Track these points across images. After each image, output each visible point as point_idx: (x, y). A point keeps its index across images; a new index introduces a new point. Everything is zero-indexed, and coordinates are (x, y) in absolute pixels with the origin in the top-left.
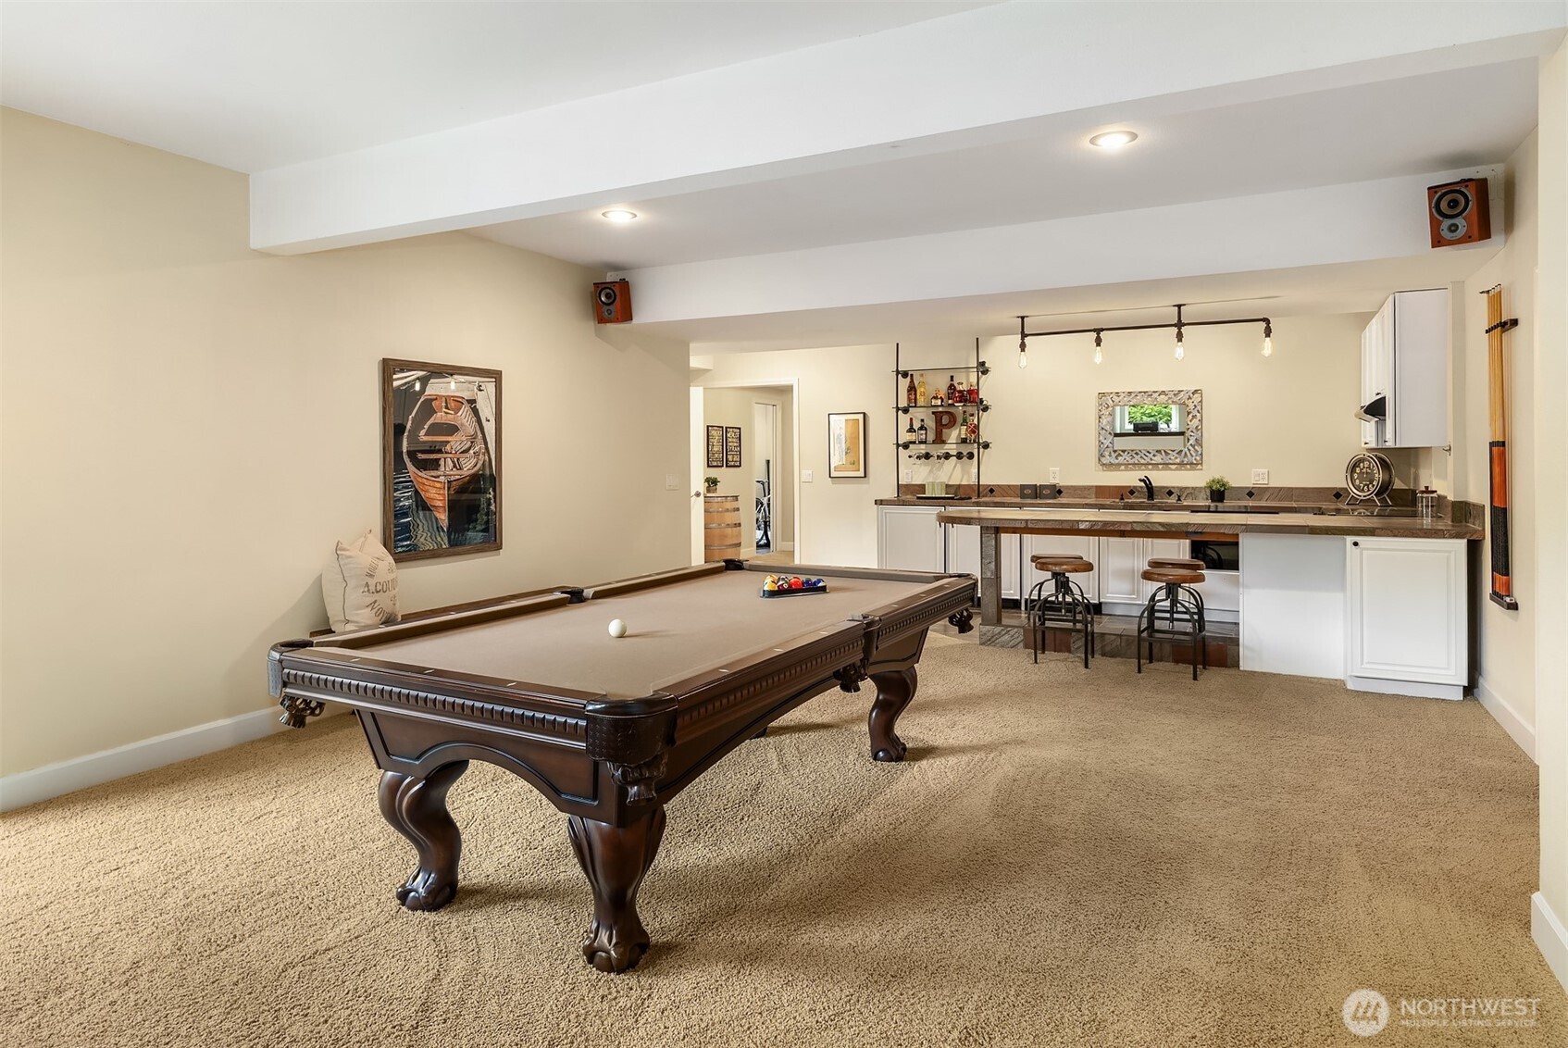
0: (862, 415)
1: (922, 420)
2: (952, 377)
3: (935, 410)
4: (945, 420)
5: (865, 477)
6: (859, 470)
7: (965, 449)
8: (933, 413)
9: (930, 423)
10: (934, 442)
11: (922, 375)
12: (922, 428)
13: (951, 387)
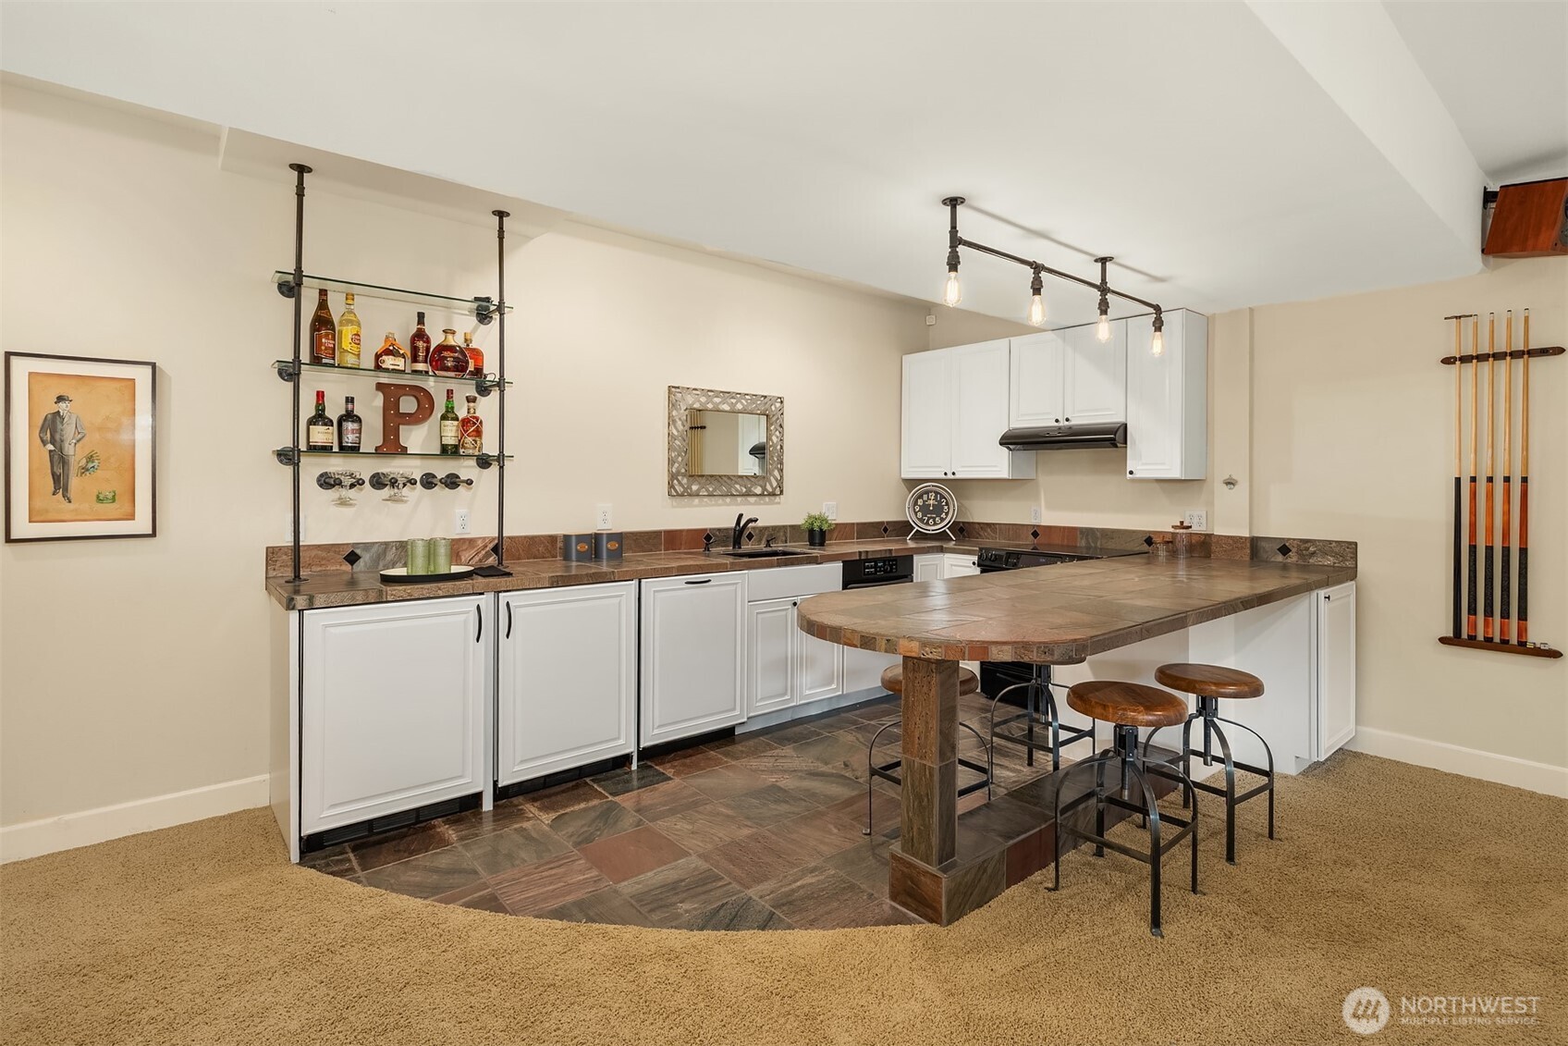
0: (148, 370)
1: (350, 400)
2: (421, 317)
3: (385, 379)
4: (408, 405)
5: (154, 534)
6: (131, 517)
7: (441, 469)
8: (380, 387)
9: (371, 409)
10: (378, 452)
11: (349, 296)
12: (349, 416)
13: (420, 335)
